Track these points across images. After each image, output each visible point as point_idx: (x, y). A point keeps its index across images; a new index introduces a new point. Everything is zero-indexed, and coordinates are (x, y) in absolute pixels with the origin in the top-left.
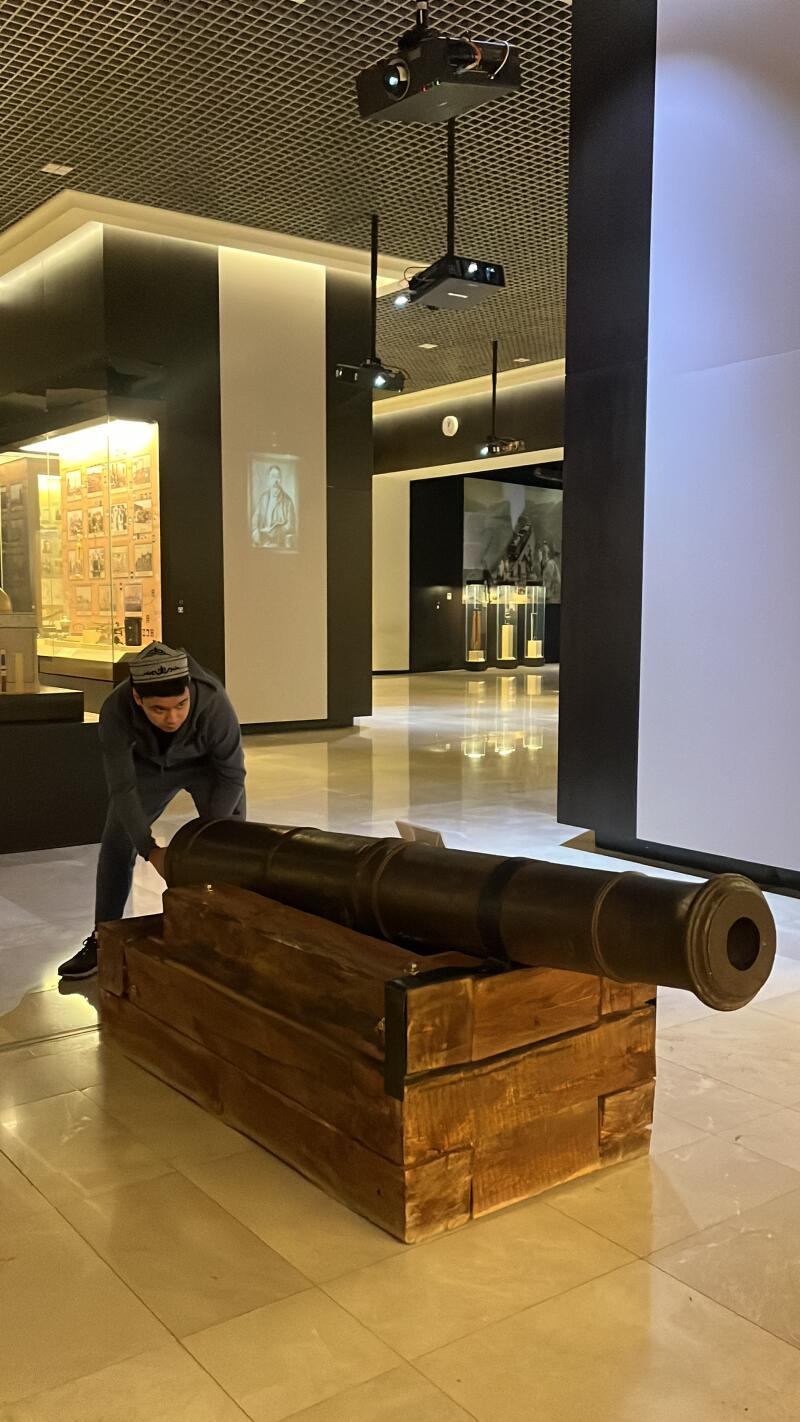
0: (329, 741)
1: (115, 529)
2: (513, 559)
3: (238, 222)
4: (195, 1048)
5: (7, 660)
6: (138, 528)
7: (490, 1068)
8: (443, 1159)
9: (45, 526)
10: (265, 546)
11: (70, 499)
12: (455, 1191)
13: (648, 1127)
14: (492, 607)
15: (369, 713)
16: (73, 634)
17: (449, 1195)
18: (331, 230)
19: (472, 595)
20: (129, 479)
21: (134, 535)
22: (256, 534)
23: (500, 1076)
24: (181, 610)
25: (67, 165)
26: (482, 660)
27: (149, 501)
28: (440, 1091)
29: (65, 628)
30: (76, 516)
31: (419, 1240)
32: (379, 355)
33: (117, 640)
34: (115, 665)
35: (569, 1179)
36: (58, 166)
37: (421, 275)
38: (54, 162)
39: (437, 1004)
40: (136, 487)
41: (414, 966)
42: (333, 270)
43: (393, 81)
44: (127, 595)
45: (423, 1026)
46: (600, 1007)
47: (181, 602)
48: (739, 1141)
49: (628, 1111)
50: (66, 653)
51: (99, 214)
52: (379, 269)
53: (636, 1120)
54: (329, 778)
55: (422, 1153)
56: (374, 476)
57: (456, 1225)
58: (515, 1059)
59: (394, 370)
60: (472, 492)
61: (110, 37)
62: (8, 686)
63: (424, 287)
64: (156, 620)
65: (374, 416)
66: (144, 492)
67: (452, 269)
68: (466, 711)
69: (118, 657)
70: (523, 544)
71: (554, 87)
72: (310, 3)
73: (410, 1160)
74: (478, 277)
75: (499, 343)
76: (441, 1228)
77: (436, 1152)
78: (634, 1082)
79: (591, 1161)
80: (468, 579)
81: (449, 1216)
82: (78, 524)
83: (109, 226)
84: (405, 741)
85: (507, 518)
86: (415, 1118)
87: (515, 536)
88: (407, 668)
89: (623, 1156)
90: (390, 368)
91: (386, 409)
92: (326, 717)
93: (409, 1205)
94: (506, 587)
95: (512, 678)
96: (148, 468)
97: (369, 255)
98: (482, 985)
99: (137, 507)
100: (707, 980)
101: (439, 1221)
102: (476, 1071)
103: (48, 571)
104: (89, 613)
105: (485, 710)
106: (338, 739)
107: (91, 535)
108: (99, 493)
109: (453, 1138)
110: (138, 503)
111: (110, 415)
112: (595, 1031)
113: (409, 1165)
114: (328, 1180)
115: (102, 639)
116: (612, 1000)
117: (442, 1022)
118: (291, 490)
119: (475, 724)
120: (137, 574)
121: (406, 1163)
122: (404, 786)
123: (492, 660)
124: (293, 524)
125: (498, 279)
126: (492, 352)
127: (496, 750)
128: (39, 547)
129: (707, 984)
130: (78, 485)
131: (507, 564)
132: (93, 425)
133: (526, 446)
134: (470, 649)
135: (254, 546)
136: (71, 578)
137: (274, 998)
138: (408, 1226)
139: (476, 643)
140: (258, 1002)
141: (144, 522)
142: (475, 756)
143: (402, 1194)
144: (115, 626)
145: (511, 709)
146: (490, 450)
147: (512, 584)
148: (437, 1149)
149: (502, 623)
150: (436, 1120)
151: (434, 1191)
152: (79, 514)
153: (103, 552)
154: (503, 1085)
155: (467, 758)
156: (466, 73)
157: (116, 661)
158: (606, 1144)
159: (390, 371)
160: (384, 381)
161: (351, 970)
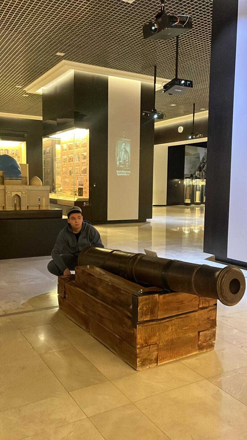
0: (139, 226)
1: (76, 161)
2: (200, 170)
3: (114, 68)
4: (82, 312)
5: (41, 200)
6: (83, 161)
7: (163, 321)
8: (148, 347)
9: (58, 160)
10: (121, 166)
11: (63, 152)
12: (152, 356)
13: (214, 342)
14: (193, 186)
15: (152, 218)
16: (63, 193)
17: (150, 358)
18: (143, 70)
19: (187, 182)
20: (80, 146)
21: (81, 163)
22: (118, 163)
23: (167, 324)
24: (95, 185)
25: (63, 53)
26: (190, 202)
27: (86, 153)
28: (148, 327)
29: (61, 191)
30: (65, 157)
31: (141, 370)
32: (156, 108)
33: (76, 195)
34: (75, 202)
35: (188, 355)
36: (61, 53)
37: (167, 84)
38: (60, 52)
39: (147, 301)
40: (82, 149)
41: (142, 290)
42: (142, 82)
43: (153, 28)
44: (79, 181)
45: (143, 308)
46: (199, 305)
47: (95, 183)
48: (242, 348)
49: (207, 337)
50: (61, 198)
51: (73, 67)
52: (156, 82)
53: (210, 339)
54: (139, 237)
55: (142, 345)
56: (154, 145)
57: (153, 366)
58: (172, 319)
59: (160, 113)
60: (187, 150)
61: (75, 15)
62: (41, 207)
63: (168, 88)
64: (87, 189)
65: (155, 127)
66: (85, 150)
67: (176, 83)
68: (184, 218)
69: (76, 199)
70: (203, 167)
71: (200, 28)
72: (137, 1)
73: (138, 346)
74: (185, 85)
75: (196, 105)
76: (148, 367)
77: (147, 345)
78: (209, 328)
79: (196, 351)
80: (186, 177)
81: (150, 364)
82: (65, 159)
83: (75, 70)
84: (165, 227)
85: (199, 158)
86: (140, 334)
87: (201, 164)
88: (166, 204)
89: (206, 350)
90: (159, 112)
91: (159, 125)
92: (138, 219)
93: (138, 359)
94: (198, 179)
95: (199, 208)
96: (86, 143)
97: (153, 78)
98: (161, 296)
99: (82, 155)
100: (223, 296)
101: (147, 365)
102: (159, 322)
103: (58, 173)
104: (68, 186)
105: (190, 218)
106: (141, 225)
107: (69, 163)
108: (72, 150)
109: (152, 341)
110: (83, 153)
111: (75, 127)
112: (197, 312)
113: (138, 348)
114: (117, 352)
115: (72, 194)
116: (202, 304)
117: (149, 307)
118: (128, 149)
119: (187, 222)
120: (82, 175)
121: (137, 347)
122: (164, 240)
123: (193, 202)
124: (129, 160)
125: (191, 85)
126: (193, 106)
127: (194, 231)
128: (56, 166)
129: (223, 298)
130: (66, 148)
131: (198, 172)
132: (70, 130)
133: (203, 135)
134: (186, 199)
135: (117, 167)
136: (63, 176)
137: (104, 299)
138: (138, 366)
139: (188, 196)
140: (100, 300)
141: (85, 159)
142: (187, 232)
143: (136, 356)
144: (75, 190)
145: (198, 218)
146: (192, 137)
147: (200, 178)
148: (147, 344)
149: (196, 191)
150: (146, 335)
151: (146, 356)
152: (66, 157)
153: (73, 168)
154: (168, 327)
155: (184, 232)
156: (176, 25)
157: (75, 201)
158: (201, 346)
159: (159, 113)
160: (157, 116)
161: (124, 291)
